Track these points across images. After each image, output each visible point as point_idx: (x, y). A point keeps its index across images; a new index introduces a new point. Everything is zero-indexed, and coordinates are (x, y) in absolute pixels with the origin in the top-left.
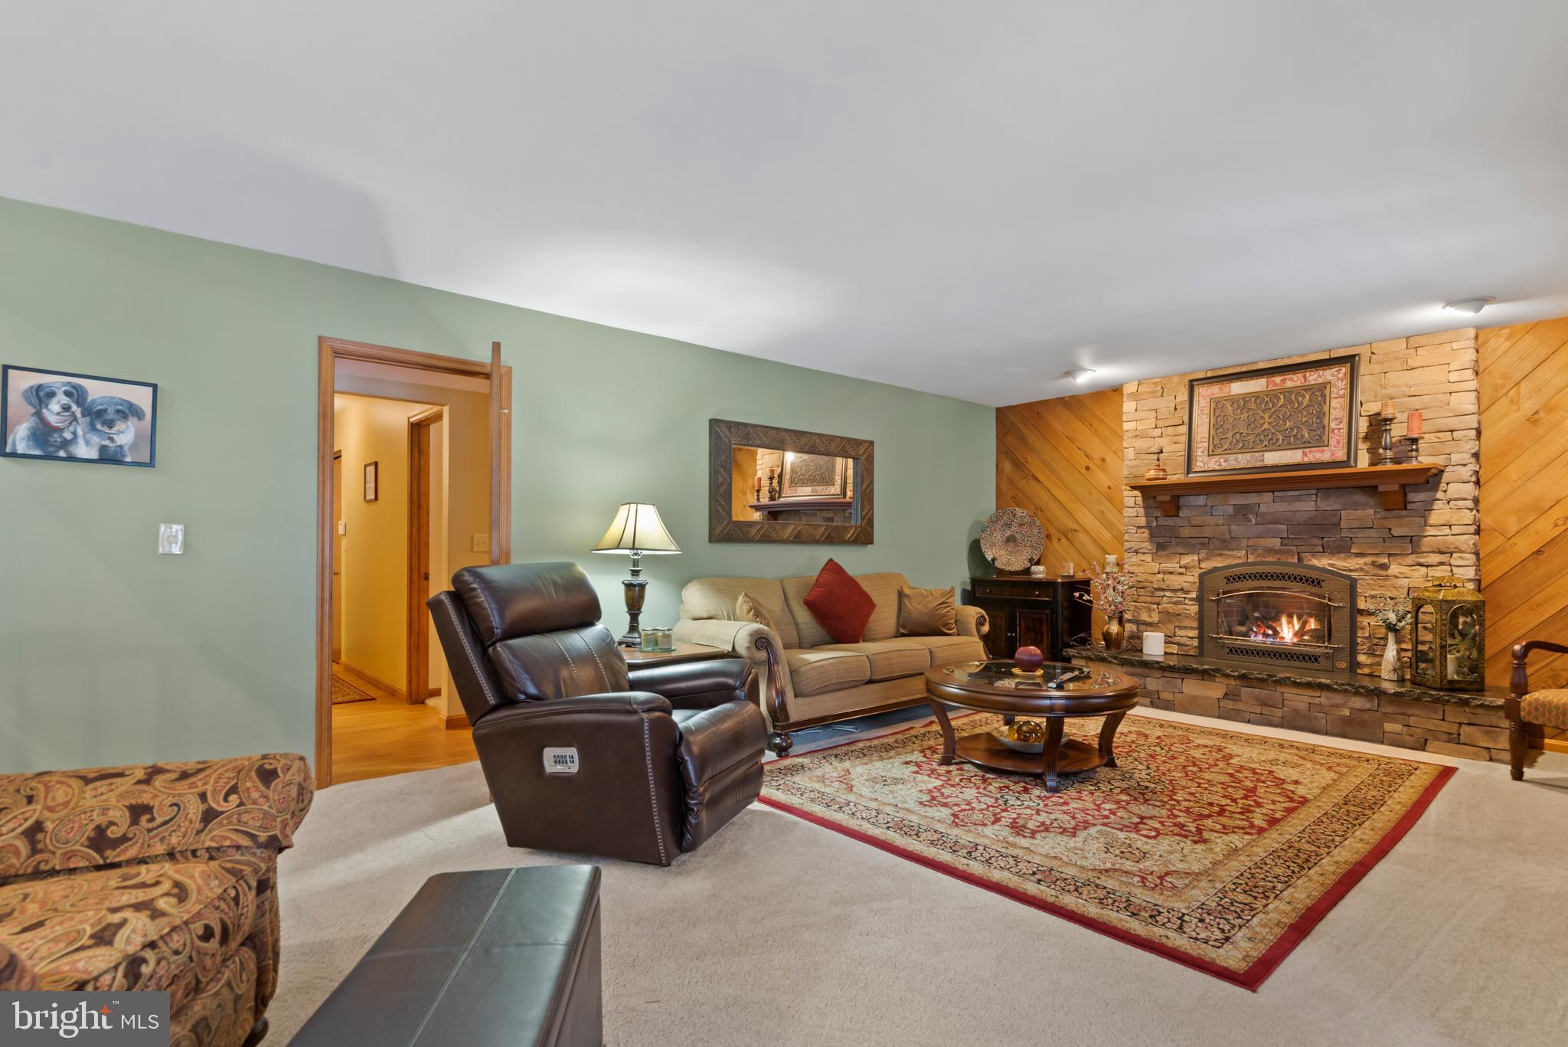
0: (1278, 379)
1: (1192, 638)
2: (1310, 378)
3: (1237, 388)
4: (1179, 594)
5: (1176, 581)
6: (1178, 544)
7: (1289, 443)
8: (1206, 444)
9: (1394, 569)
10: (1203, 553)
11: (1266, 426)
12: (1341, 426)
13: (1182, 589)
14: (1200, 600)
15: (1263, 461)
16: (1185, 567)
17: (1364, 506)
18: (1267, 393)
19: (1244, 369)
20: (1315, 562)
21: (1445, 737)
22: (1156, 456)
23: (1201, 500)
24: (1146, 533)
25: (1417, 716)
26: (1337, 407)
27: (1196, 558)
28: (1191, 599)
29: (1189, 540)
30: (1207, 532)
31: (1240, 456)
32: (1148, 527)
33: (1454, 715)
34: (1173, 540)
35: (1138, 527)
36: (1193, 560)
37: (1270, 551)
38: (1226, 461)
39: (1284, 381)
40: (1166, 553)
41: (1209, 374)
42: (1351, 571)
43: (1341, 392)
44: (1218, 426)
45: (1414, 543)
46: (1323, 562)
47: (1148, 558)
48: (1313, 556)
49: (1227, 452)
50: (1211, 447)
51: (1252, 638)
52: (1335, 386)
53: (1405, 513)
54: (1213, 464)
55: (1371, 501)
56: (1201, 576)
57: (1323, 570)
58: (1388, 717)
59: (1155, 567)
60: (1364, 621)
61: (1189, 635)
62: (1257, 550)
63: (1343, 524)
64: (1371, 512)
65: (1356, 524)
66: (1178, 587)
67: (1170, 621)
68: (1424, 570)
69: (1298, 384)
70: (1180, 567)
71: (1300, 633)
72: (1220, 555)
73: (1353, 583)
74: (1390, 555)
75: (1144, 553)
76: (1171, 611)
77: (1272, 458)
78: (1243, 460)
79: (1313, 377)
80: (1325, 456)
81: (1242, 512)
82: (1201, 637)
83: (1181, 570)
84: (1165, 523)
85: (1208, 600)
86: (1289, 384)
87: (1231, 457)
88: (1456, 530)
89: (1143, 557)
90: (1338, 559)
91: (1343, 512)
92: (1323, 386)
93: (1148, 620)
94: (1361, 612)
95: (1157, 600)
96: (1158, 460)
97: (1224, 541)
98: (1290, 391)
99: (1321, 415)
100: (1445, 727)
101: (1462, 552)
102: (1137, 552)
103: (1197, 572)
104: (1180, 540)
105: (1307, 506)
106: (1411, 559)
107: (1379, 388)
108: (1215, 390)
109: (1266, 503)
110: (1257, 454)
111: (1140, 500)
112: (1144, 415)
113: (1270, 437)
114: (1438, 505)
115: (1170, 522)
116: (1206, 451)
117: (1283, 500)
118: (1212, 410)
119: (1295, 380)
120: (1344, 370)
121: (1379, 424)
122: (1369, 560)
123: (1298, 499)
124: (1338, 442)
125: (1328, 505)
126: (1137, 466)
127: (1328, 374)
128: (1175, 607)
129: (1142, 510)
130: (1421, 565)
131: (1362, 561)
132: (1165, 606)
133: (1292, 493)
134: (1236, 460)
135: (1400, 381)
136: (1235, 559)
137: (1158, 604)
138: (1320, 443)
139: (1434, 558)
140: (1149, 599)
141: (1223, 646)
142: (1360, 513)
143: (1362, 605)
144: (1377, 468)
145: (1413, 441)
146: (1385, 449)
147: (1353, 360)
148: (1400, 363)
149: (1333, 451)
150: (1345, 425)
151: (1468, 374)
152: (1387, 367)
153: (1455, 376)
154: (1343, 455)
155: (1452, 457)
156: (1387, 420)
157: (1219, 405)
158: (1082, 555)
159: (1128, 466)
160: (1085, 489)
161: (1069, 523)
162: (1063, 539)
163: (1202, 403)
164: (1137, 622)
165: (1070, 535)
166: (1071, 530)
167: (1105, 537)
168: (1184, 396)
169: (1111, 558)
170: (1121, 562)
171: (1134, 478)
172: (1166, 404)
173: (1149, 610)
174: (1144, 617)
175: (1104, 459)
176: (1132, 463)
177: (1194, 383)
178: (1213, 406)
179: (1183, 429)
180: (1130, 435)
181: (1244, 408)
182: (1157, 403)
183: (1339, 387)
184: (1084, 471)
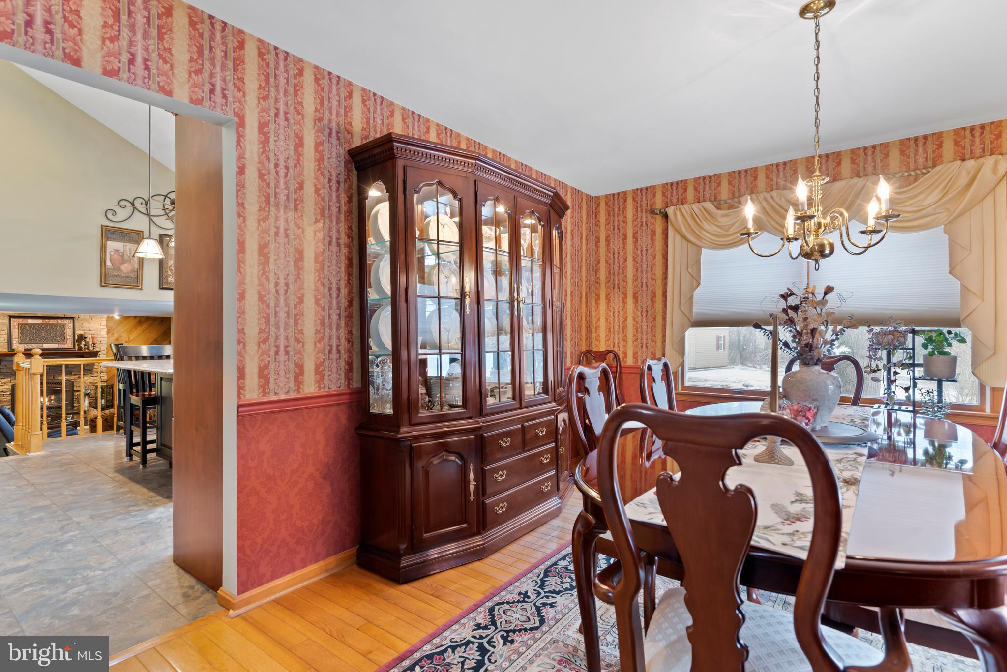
0: (47, 321)
3: (30, 321)
7: (53, 341)
8: (17, 340)
11: (43, 335)
16: (5, 383)
18: (43, 324)
19: (32, 315)
26: (69, 333)
27: (10, 379)
28: (7, 395)
29: (6, 373)
31: (33, 344)
36: (7, 381)
38: (27, 346)
39: (49, 321)
41: (16, 315)
42: (72, 380)
43: (70, 328)
44: (22, 333)
45: (91, 371)
48: (59, 376)
49: (27, 343)
50: (20, 341)
56: (13, 386)
60: (76, 394)
69: (55, 323)
73: (73, 383)
74: (84, 375)
77: (46, 346)
79: (60, 322)
80: (66, 346)
86: (51, 323)
87: (30, 345)
92: (64, 325)
94: (75, 391)
98: (52, 325)
99: (63, 334)
106: (90, 375)
107: (80, 328)
108: (20, 321)
110: (40, 344)
113: (45, 339)
116: (18, 342)
118: (20, 328)
119: (53, 322)
120: (71, 321)
121: (81, 338)
124: (70, 342)
127: (65, 321)
130: (93, 376)
131: (75, 376)
135: (86, 326)
138: (64, 341)
139: (96, 375)
143: (75, 389)
144: (83, 351)
145: (94, 344)
146: (85, 345)
147: (73, 318)
148: (87, 321)
149: (69, 344)
150: (72, 338)
151: (105, 327)
152: (83, 322)
153: (101, 327)
154: (71, 346)
155: (102, 348)
156: (85, 338)
157: (22, 326)
163: (15, 325)
168: (6, 321)
177: (11, 317)
178: (20, 326)
179: (3, 333)
181: (33, 328)
183: (69, 326)
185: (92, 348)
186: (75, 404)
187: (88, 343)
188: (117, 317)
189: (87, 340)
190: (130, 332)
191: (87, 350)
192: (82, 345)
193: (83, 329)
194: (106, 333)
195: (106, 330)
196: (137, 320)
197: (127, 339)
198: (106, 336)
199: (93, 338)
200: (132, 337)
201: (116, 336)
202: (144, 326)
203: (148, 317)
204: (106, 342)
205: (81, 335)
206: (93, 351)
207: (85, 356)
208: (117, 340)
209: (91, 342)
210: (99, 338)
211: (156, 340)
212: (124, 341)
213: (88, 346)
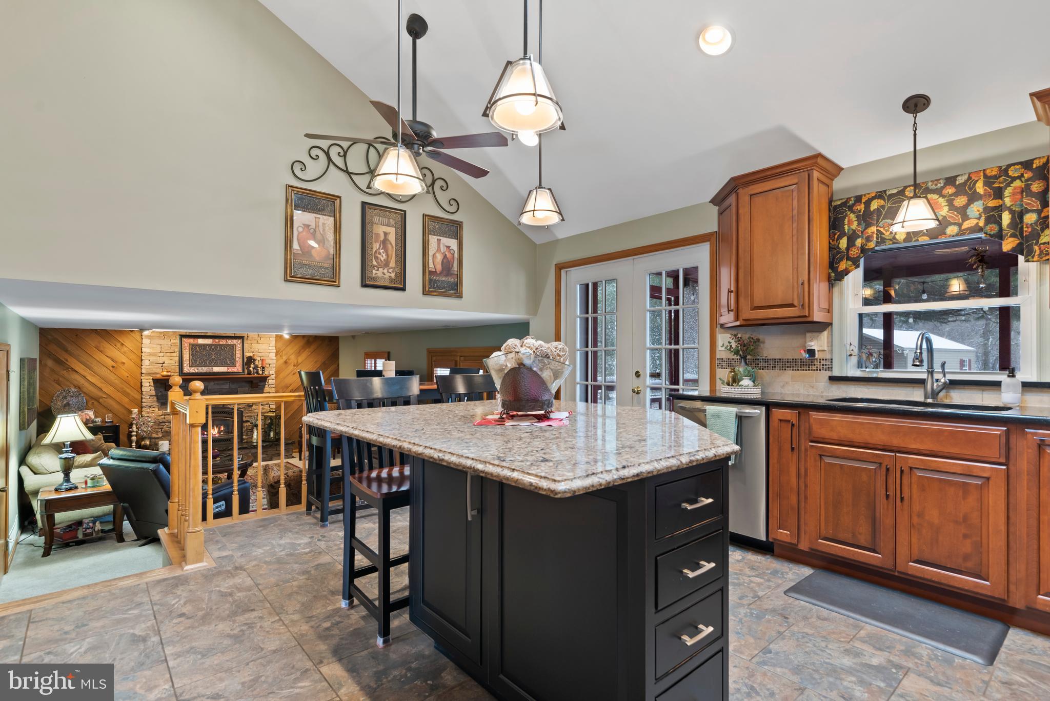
0: (217, 340)
2: (228, 342)
3: (200, 341)
7: (222, 364)
8: (188, 362)
11: (213, 357)
15: (213, 370)
17: (245, 387)
18: (213, 345)
19: (203, 334)
22: (161, 365)
24: (155, 399)
26: (238, 354)
31: (203, 368)
32: (156, 396)
35: (150, 396)
38: (197, 369)
39: (219, 341)
41: (187, 334)
44: (193, 355)
47: (156, 409)
49: (198, 366)
50: (191, 364)
52: (237, 346)
53: (257, 389)
54: (192, 370)
55: (248, 385)
59: (160, 413)
60: (245, 424)
64: (247, 388)
71: (219, 432)
73: (242, 412)
77: (216, 369)
78: (205, 370)
79: (230, 342)
80: (235, 370)
86: (221, 343)
87: (200, 368)
89: (153, 409)
91: (239, 389)
92: (233, 346)
93: (156, 436)
94: (244, 422)
95: (161, 427)
96: (162, 367)
98: (222, 345)
99: (232, 355)
102: (150, 407)
105: (226, 386)
107: (250, 349)
108: (191, 341)
109: (211, 385)
110: (210, 368)
111: (152, 384)
112: (155, 346)
113: (215, 362)
114: (266, 387)
116: (189, 365)
117: (218, 384)
119: (223, 342)
120: (240, 341)
121: (251, 360)
123: (223, 384)
124: (239, 366)
125: (233, 386)
126: (151, 368)
127: (235, 342)
129: (153, 388)
133: (221, 382)
135: (256, 347)
138: (233, 364)
140: (157, 427)
142: (244, 389)
143: (244, 419)
144: (252, 376)
145: (263, 368)
146: (254, 369)
147: (242, 338)
148: (256, 342)
149: (238, 368)
150: (241, 360)
151: (274, 348)
152: (252, 342)
153: (270, 348)
154: (240, 370)
155: (271, 373)
156: (254, 360)
157: (193, 347)
158: (109, 410)
159: (145, 368)
160: (112, 377)
161: (100, 394)
162: (96, 403)
163: (186, 345)
164: (150, 439)
165: (101, 400)
166: (102, 397)
167: (125, 400)
168: (177, 341)
169: (136, 411)
170: (140, 412)
171: (149, 374)
172: (166, 343)
173: (157, 432)
174: (154, 435)
175: (124, 363)
176: (148, 367)
177: (183, 336)
178: (191, 347)
179: (175, 354)
180: (146, 354)
181: (204, 349)
182: (162, 342)
183: (239, 347)
184: (111, 368)
185: (261, 372)
186: (244, 437)
187: (257, 366)
188: (287, 337)
189: (257, 363)
190: (299, 353)
191: (256, 375)
192: (251, 369)
193: (252, 350)
194: (274, 355)
195: (275, 351)
196: (306, 339)
197: (296, 362)
198: (275, 358)
199: (262, 360)
200: (300, 360)
201: (285, 358)
202: (313, 347)
203: (316, 336)
204: (274, 365)
205: (250, 357)
206: (262, 376)
207: (254, 382)
208: (286, 362)
209: (260, 366)
210: (268, 361)
211: (324, 363)
212: (293, 364)
213: (258, 370)
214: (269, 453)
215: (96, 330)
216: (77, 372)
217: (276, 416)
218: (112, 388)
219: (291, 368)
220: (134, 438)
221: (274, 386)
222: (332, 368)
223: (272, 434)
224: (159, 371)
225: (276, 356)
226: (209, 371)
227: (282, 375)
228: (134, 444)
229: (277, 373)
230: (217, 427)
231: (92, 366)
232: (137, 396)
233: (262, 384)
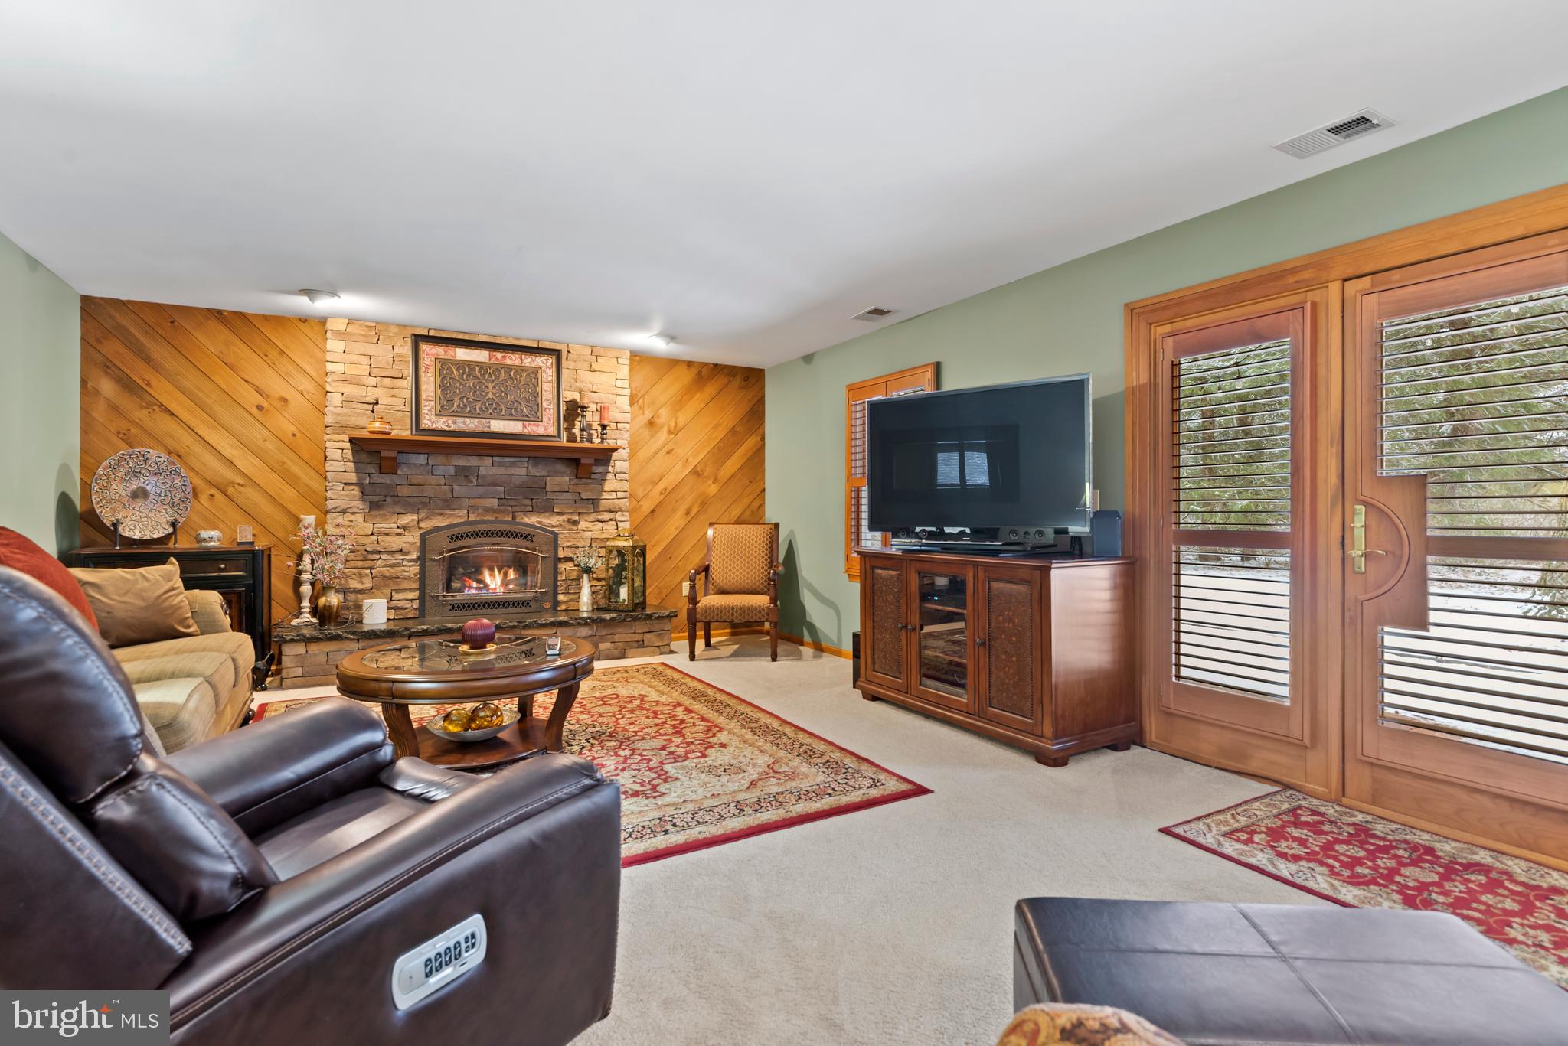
0: (499, 355)
1: (411, 600)
2: (526, 361)
3: (462, 354)
4: (397, 556)
5: (394, 543)
6: (395, 503)
7: (512, 415)
8: (433, 403)
9: (582, 525)
10: (423, 513)
11: (490, 396)
12: (551, 407)
13: (401, 551)
14: (421, 559)
15: (489, 427)
16: (404, 528)
17: (563, 474)
18: (490, 365)
19: (466, 337)
20: (526, 520)
21: (636, 645)
22: (370, 407)
23: (422, 459)
24: (356, 492)
25: (621, 633)
26: (548, 391)
27: (415, 517)
28: (410, 560)
29: (408, 499)
30: (429, 492)
31: (468, 420)
32: (359, 484)
33: (641, 627)
34: (389, 499)
35: (345, 484)
36: (413, 520)
37: (488, 510)
38: (454, 423)
39: (504, 357)
40: (381, 512)
41: (432, 333)
42: (553, 526)
43: (550, 378)
44: (444, 387)
45: (594, 503)
46: (533, 520)
47: (359, 518)
48: (525, 515)
49: (455, 414)
50: (439, 407)
51: (466, 592)
52: (545, 372)
53: (590, 481)
54: (441, 424)
55: (568, 471)
56: (423, 537)
57: (533, 526)
58: (603, 639)
59: (368, 528)
60: (562, 567)
61: (409, 598)
62: (478, 509)
63: (548, 488)
64: (567, 479)
65: (557, 489)
66: (397, 549)
67: (387, 586)
68: (600, 524)
69: (516, 363)
70: (398, 527)
71: (505, 583)
72: (441, 514)
73: (556, 535)
74: (579, 514)
75: (353, 513)
76: (387, 574)
77: (497, 426)
78: (471, 424)
79: (529, 361)
80: (539, 429)
81: (463, 473)
82: (422, 599)
83: (399, 531)
84: (380, 480)
85: (431, 559)
86: (508, 362)
87: (460, 420)
88: (620, 495)
89: (352, 518)
90: (545, 517)
91: (548, 478)
92: (536, 371)
93: (359, 586)
94: (560, 560)
95: (371, 564)
96: (373, 411)
97: (445, 500)
98: (510, 368)
99: (536, 395)
100: (637, 637)
101: (622, 511)
102: (344, 512)
103: (417, 533)
104: (397, 499)
105: (520, 471)
106: (593, 517)
107: (573, 381)
108: (440, 351)
109: (486, 466)
110: (484, 420)
111: (349, 453)
112: (355, 358)
113: (494, 406)
114: (610, 476)
115: (387, 479)
116: (434, 411)
117: (501, 464)
118: (437, 370)
119: (512, 359)
120: (552, 360)
121: (575, 409)
122: (565, 517)
123: (513, 464)
124: (550, 420)
125: (537, 471)
126: (345, 415)
127: (539, 361)
128: (392, 570)
129: (352, 465)
130: (599, 521)
131: (561, 518)
132: (380, 569)
133: (508, 459)
134: (464, 423)
135: (586, 377)
136: (457, 517)
137: (371, 569)
138: (535, 416)
139: (607, 516)
140: (360, 564)
141: (444, 604)
142: (560, 480)
143: (561, 554)
144: (579, 445)
145: (604, 427)
146: (582, 430)
147: (556, 353)
148: (586, 366)
149: (546, 426)
150: (554, 406)
151: (626, 384)
152: (579, 365)
153: (619, 383)
154: (552, 430)
155: (620, 443)
156: (584, 408)
157: (444, 366)
158: (250, 516)
159: (333, 413)
160: (256, 433)
161: (229, 474)
162: (218, 495)
163: (427, 361)
164: (345, 591)
165: (230, 490)
166: (233, 483)
167: (288, 494)
168: (407, 349)
169: (310, 519)
170: (321, 524)
171: (343, 428)
172: (381, 352)
173: (361, 576)
174: (354, 584)
175: (285, 401)
176: (339, 410)
177: (418, 339)
178: (439, 366)
179: (402, 383)
180: (335, 377)
181: (469, 374)
182: (371, 349)
183: (549, 374)
184: (255, 411)
185: (596, 440)
186: (561, 597)
187: (590, 427)
189: (588, 414)
190: (678, 404)
191: (586, 444)
192: (576, 431)
193: (579, 385)
194: (627, 400)
195: (627, 392)
196: (694, 371)
197: (673, 424)
198: (628, 409)
199: (601, 411)
200: (682, 419)
201: (648, 414)
202: (710, 389)
203: (716, 365)
204: (627, 426)
205: (574, 402)
206: (601, 446)
207: (583, 461)
208: (651, 423)
209: (595, 425)
210: (612, 415)
211: (733, 431)
212: (665, 429)
213: (591, 435)
214: (617, 638)
215: (219, 312)
216: (172, 414)
217: (634, 547)
218: (256, 461)
219: (662, 436)
220: (306, 589)
221: (626, 476)
222: (751, 442)
223: (624, 593)
224: (363, 421)
225: (631, 405)
226: (480, 429)
227: (643, 454)
228: (306, 604)
229: (634, 447)
230: (500, 572)
231: (210, 402)
232: (315, 483)
233: (600, 469)
